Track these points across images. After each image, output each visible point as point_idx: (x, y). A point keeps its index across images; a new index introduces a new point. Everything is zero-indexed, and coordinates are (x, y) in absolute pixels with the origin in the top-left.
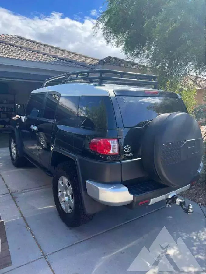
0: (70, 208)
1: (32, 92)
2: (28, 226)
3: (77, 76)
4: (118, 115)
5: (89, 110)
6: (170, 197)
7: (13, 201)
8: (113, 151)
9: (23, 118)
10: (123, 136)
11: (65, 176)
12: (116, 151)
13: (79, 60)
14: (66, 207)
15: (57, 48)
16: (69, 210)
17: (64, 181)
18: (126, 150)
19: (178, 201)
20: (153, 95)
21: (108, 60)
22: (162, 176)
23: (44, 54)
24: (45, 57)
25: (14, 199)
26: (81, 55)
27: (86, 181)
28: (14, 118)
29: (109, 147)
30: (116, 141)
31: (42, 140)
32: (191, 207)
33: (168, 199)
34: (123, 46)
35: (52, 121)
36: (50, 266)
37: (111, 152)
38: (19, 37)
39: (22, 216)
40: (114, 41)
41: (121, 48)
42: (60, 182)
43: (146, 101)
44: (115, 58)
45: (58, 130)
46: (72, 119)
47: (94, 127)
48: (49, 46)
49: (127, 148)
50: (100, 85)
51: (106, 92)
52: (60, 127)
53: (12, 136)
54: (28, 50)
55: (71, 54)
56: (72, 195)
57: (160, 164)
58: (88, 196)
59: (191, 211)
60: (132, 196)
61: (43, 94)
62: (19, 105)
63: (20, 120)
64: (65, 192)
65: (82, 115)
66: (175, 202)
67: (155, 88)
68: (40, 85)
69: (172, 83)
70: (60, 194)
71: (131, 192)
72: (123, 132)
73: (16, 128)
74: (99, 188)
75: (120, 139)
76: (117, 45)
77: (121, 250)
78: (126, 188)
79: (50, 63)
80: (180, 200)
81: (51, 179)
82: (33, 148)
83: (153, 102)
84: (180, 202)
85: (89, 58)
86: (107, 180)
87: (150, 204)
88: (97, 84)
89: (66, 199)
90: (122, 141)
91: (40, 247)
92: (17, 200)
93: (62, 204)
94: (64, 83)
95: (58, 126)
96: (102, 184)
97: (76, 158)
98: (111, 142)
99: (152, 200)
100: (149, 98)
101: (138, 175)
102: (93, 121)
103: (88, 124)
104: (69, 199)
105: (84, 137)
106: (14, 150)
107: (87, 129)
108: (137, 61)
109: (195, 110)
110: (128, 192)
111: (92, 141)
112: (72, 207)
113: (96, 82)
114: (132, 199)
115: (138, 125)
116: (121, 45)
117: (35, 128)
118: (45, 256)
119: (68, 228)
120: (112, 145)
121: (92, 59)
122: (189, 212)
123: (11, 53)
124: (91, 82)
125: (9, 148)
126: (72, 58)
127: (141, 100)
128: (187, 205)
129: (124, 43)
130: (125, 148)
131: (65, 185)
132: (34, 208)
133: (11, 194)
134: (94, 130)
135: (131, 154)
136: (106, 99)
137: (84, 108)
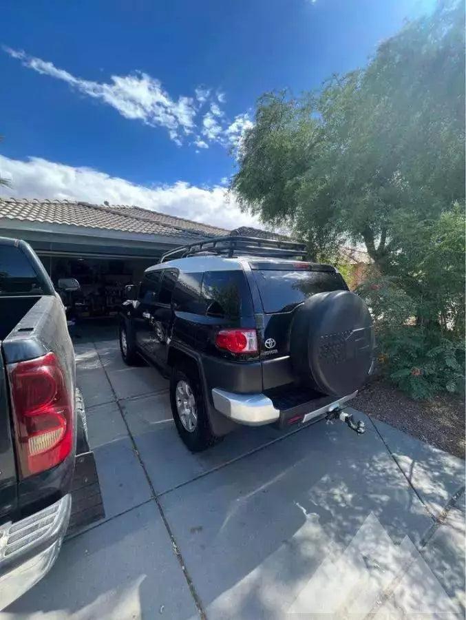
0: (193, 425)
1: (146, 271)
2: (136, 448)
3: (201, 247)
4: (255, 296)
5: (217, 290)
6: (331, 410)
7: (118, 412)
8: (250, 348)
9: (135, 303)
10: (263, 325)
11: (185, 381)
12: (254, 348)
13: (207, 232)
14: (187, 423)
15: (180, 219)
16: (191, 428)
17: (184, 388)
18: (268, 345)
19: (344, 415)
20: (301, 269)
21: (243, 230)
22: (321, 382)
23: (165, 226)
24: (165, 229)
25: (121, 409)
26: (209, 227)
27: (213, 390)
28: (125, 303)
29: (244, 341)
30: (254, 333)
31: (159, 331)
32: (362, 425)
33: (328, 413)
34: (260, 214)
35: (169, 306)
36: (162, 515)
37: (247, 349)
38: (136, 208)
39: (130, 434)
40: (250, 210)
41: (258, 216)
42: (179, 389)
43: (292, 277)
44: (250, 229)
45: (176, 319)
46: (197, 302)
47: (223, 313)
48: (171, 217)
49: (270, 342)
50: (230, 256)
51: (239, 265)
52: (178, 314)
53: (123, 326)
54: (145, 221)
55: (197, 226)
56: (194, 406)
57: (318, 364)
58: (216, 410)
59: (363, 431)
60: (278, 412)
61: (159, 272)
62: (129, 287)
63: (131, 305)
64: (185, 403)
65: (208, 297)
66: (339, 417)
67: (303, 260)
68: (156, 262)
69: (323, 256)
70: (179, 404)
71: (276, 406)
72: (263, 320)
73: (128, 316)
74: (231, 400)
75: (259, 329)
76: (253, 212)
77: (263, 487)
78: (268, 400)
79: (171, 235)
80: (346, 415)
81: (168, 383)
82: (148, 341)
83: (299, 278)
84: (346, 418)
85: (219, 229)
86: (242, 389)
87: (304, 421)
88: (227, 256)
89: (187, 411)
90: (263, 332)
91: (150, 483)
92: (124, 411)
93: (183, 419)
94: (185, 256)
95: (176, 313)
96: (236, 396)
97: (198, 356)
98: (246, 334)
99: (306, 416)
100: (295, 273)
101: (284, 380)
102: (221, 304)
103: (216, 309)
104: (191, 413)
105: (210, 327)
106: (125, 344)
107: (213, 316)
108: (277, 231)
109: (357, 288)
110: (272, 406)
111: (220, 333)
112: (195, 423)
113: (224, 253)
114: (278, 416)
115: (283, 310)
116: (257, 213)
117: (148, 315)
118: (156, 498)
119: (190, 453)
120: (248, 339)
121: (223, 230)
122: (360, 432)
123: (125, 225)
124: (219, 253)
125: (119, 341)
126: (198, 229)
127: (285, 276)
128: (356, 422)
129: (261, 210)
130: (266, 342)
131: (185, 392)
132: (145, 422)
133: (117, 402)
134: (223, 317)
135: (276, 351)
136: (239, 274)
137: (211, 289)
